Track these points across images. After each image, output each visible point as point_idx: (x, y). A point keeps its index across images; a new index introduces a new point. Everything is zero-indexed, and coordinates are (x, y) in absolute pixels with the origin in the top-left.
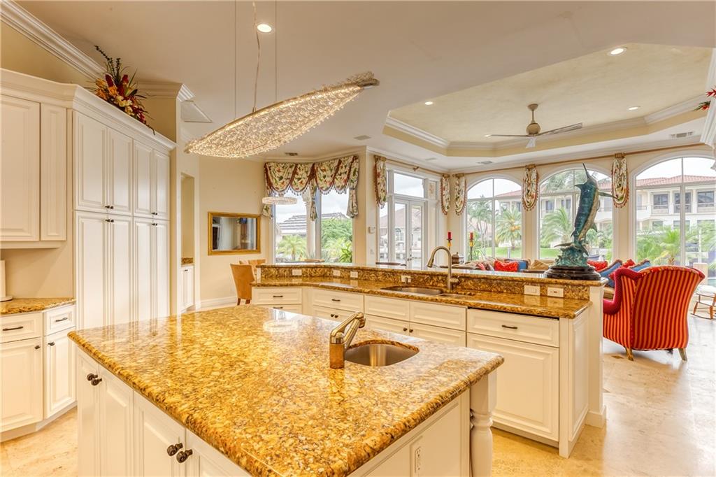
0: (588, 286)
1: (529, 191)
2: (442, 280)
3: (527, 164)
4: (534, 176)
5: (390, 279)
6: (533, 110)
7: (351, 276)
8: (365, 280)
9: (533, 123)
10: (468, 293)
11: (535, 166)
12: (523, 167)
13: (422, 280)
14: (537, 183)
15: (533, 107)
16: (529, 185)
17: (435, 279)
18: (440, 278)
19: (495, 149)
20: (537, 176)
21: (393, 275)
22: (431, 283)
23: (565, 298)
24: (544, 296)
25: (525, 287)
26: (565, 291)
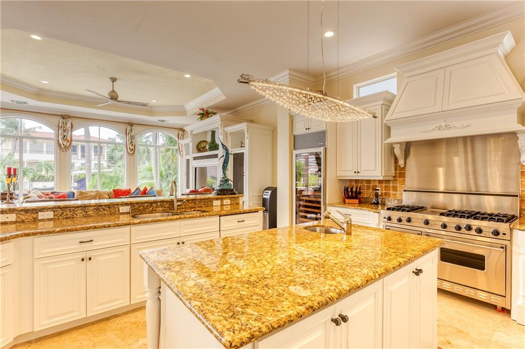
0: (238, 197)
1: (65, 136)
2: (161, 205)
3: (63, 114)
4: (69, 125)
5: (105, 212)
6: (113, 82)
7: (40, 218)
8: (66, 218)
9: (113, 91)
10: (193, 210)
11: (69, 117)
12: (59, 115)
13: (142, 208)
14: (71, 131)
15: (114, 80)
16: (65, 131)
17: (154, 205)
18: (159, 204)
19: (40, 94)
20: (72, 125)
21: (109, 208)
22: (151, 209)
23: (231, 204)
24: (222, 205)
25: (214, 201)
26: (231, 201)
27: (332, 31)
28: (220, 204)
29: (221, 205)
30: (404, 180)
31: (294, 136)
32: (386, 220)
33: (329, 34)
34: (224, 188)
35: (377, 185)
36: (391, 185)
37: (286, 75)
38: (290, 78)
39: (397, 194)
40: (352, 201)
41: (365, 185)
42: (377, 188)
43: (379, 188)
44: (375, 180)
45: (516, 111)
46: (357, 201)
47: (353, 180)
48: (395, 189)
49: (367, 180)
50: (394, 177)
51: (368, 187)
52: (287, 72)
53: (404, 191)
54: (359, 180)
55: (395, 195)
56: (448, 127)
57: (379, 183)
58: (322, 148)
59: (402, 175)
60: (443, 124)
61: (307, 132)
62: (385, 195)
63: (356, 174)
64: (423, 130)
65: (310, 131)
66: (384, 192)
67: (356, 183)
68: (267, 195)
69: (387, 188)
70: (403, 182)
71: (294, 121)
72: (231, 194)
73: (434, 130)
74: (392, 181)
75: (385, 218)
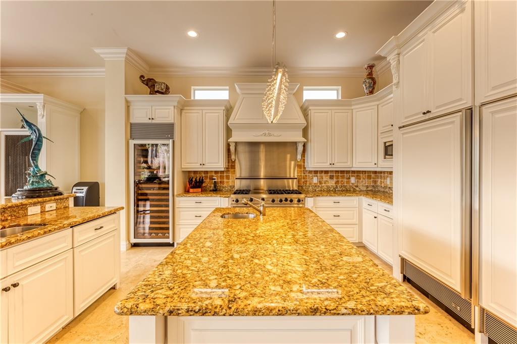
0: (68, 198)
23: (57, 209)
24: (43, 212)
25: (29, 209)
26: (57, 205)
27: (196, 32)
28: (39, 212)
29: (41, 212)
30: (235, 171)
31: (131, 124)
32: (234, 202)
33: (192, 34)
34: (41, 186)
35: (214, 175)
36: (225, 175)
37: (123, 53)
38: (126, 58)
39: (229, 182)
40: (195, 190)
41: (203, 175)
42: (214, 178)
43: (216, 178)
44: (212, 171)
45: (302, 130)
46: (200, 190)
47: (192, 171)
48: (228, 178)
49: (205, 171)
50: (227, 168)
51: (206, 177)
52: (125, 50)
53: (236, 179)
54: (197, 171)
55: (228, 182)
56: (270, 135)
57: (215, 174)
58: (171, 140)
59: (233, 167)
60: (267, 132)
61: (150, 121)
62: (220, 183)
63: (201, 166)
64: (254, 134)
65: (154, 121)
66: (219, 180)
67: (194, 174)
68: (83, 192)
69: (222, 177)
70: (234, 172)
71: (131, 108)
72: (55, 195)
73: (262, 135)
74: (226, 171)
75: (233, 201)
